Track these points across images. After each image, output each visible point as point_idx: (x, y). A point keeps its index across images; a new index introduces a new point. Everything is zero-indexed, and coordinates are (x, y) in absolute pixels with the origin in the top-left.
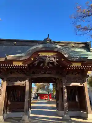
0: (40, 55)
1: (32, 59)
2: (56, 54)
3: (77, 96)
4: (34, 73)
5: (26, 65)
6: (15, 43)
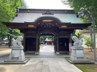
0: (43, 21)
1: (39, 24)
2: (52, 20)
3: (65, 43)
4: (40, 30)
5: (36, 27)
6: (28, 11)
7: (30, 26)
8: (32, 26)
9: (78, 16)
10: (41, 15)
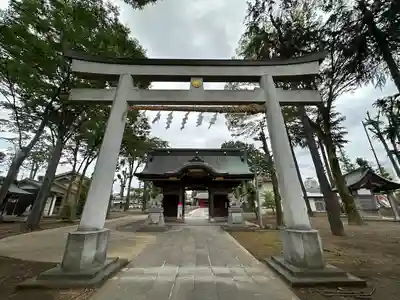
0: (191, 171)
2: (203, 170)
6: (169, 152)
7: (171, 179)
8: (175, 179)
9: (242, 160)
10: (185, 162)
